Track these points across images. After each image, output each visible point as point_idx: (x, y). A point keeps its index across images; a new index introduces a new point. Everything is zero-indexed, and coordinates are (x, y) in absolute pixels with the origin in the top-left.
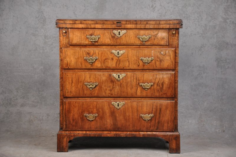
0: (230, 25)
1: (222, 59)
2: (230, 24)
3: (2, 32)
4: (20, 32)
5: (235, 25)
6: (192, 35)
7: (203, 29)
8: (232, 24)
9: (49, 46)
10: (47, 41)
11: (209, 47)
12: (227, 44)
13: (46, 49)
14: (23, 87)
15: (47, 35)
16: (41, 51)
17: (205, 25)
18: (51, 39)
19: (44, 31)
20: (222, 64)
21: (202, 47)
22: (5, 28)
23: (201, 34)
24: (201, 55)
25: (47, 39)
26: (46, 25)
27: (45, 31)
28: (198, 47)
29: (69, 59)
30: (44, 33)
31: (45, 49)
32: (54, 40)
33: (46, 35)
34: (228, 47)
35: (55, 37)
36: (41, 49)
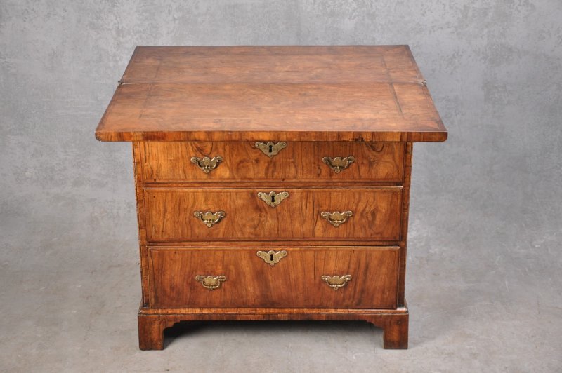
0: (520, 8)
1: (496, 85)
2: (519, 5)
3: (26, 18)
4: (64, 18)
5: (529, 8)
6: (435, 29)
7: (461, 16)
8: (524, 5)
9: (126, 51)
10: (122, 40)
11: (470, 56)
12: (510, 50)
13: (121, 60)
14: (77, 142)
15: (122, 27)
16: (111, 64)
17: (465, 6)
18: (130, 37)
19: (116, 19)
20: (496, 96)
21: (455, 58)
22: (33, 10)
23: (455, 27)
24: (452, 73)
25: (123, 37)
26: (118, 4)
27: (118, 19)
28: (447, 57)
29: (155, 162)
30: (115, 24)
31: (118, 59)
32: (137, 39)
33: (120, 28)
34: (511, 58)
35: (141, 32)
36: (111, 58)
